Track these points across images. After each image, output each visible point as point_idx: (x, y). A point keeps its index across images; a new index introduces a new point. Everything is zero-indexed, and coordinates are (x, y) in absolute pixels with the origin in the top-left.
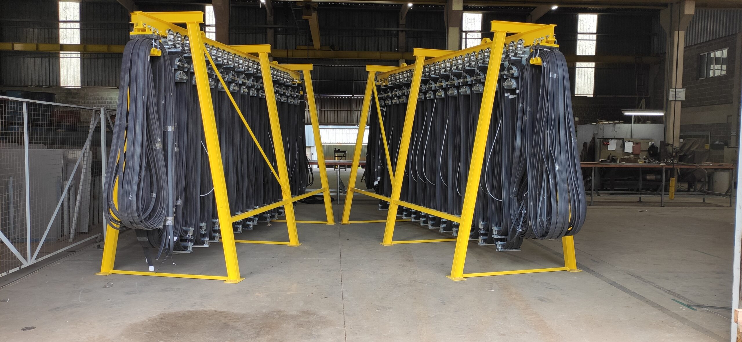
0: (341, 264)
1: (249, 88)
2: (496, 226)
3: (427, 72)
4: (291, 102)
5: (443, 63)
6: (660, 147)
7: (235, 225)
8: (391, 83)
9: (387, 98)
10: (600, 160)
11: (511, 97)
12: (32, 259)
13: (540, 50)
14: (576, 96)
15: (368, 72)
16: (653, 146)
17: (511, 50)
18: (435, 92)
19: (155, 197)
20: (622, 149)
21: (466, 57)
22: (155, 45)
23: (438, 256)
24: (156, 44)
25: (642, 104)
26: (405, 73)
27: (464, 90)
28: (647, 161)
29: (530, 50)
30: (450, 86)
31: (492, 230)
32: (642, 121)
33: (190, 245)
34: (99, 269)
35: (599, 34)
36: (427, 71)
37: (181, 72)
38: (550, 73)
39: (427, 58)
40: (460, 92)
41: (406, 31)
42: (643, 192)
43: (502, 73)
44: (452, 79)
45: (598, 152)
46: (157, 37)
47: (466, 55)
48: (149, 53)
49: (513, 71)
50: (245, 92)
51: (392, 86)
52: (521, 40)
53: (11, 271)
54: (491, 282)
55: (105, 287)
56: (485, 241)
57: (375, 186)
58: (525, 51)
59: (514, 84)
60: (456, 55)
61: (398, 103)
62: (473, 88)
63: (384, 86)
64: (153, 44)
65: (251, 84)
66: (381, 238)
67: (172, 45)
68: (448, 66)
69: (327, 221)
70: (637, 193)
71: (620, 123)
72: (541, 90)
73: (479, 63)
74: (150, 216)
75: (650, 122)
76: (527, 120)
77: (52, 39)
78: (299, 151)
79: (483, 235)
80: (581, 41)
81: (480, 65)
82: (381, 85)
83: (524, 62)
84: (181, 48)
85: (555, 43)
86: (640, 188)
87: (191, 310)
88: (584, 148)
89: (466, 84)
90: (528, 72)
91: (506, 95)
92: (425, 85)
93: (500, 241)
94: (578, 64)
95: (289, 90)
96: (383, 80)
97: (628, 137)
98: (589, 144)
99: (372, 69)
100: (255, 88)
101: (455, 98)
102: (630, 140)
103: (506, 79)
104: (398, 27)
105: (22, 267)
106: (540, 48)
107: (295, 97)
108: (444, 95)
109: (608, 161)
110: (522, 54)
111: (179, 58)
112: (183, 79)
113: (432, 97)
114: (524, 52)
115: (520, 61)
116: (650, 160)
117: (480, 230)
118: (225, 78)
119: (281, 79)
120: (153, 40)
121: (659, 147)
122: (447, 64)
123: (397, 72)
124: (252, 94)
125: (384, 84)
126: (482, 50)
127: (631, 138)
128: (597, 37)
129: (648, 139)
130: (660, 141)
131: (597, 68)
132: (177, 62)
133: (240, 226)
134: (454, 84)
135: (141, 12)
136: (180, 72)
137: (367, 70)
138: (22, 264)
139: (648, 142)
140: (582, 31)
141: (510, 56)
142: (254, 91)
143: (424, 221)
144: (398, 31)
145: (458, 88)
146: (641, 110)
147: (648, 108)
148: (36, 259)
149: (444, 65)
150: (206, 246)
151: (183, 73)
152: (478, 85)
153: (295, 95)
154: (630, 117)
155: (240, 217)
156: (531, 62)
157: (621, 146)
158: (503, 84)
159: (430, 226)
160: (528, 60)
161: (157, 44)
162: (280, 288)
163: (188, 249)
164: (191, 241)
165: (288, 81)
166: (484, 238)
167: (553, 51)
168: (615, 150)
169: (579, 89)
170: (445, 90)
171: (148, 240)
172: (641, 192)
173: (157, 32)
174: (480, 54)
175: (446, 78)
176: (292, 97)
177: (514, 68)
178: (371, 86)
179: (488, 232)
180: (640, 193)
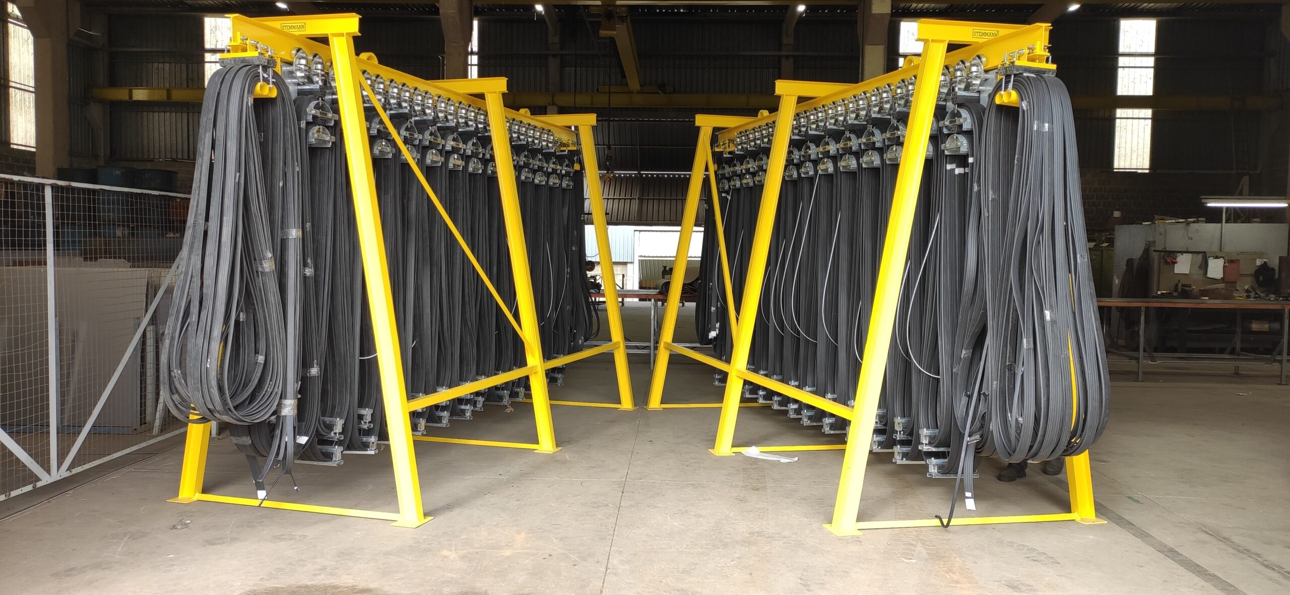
0: (623, 492)
1: (466, 158)
2: (928, 428)
3: (804, 126)
4: (554, 183)
5: (831, 108)
6: (1280, 268)
7: (414, 416)
8: (740, 147)
9: (732, 176)
10: (1159, 293)
11: (958, 171)
12: (60, 469)
13: (1015, 75)
14: (1115, 170)
15: (698, 128)
16: (1264, 266)
17: (959, 79)
18: (816, 163)
19: (263, 362)
20: (1202, 272)
21: (874, 95)
22: (263, 77)
23: (816, 480)
24: (266, 76)
25: (1243, 185)
26: (765, 129)
27: (869, 158)
28: (1252, 294)
29: (996, 77)
30: (844, 152)
31: (918, 436)
32: (1243, 218)
33: (337, 451)
34: (176, 492)
35: (1160, 57)
36: (802, 124)
37: (321, 127)
38: (1036, 122)
39: (801, 100)
40: (860, 162)
41: (794, 57)
42: (1244, 355)
43: (941, 124)
44: (846, 137)
45: (1155, 278)
46: (268, 62)
47: (874, 91)
48: (251, 90)
49: (961, 120)
50: (458, 166)
51: (742, 153)
52: (979, 57)
53: (14, 494)
54: (914, 542)
55: (174, 527)
56: (905, 455)
57: (711, 339)
58: (986, 80)
59: (963, 145)
60: (854, 93)
61: (751, 184)
62: (885, 155)
63: (730, 153)
64: (259, 76)
65: (470, 151)
66: (711, 440)
67: (303, 77)
68: (840, 112)
69: (620, 404)
70: (1232, 357)
71: (1198, 222)
72: (1016, 156)
73: (896, 105)
74: (252, 397)
75: (1258, 220)
76: (988, 217)
77: (192, 80)
78: (572, 273)
79: (903, 443)
80: (1125, 69)
81: (898, 110)
82: (723, 152)
83: (984, 101)
84: (320, 83)
85: (1047, 61)
86: (1238, 347)
87: (310, 583)
88: (1127, 270)
89: (872, 146)
90: (992, 122)
91: (949, 167)
92: (800, 150)
93: (936, 458)
94: (1119, 112)
95: (551, 162)
96: (727, 142)
97: (1215, 248)
98: (1137, 261)
99: (706, 123)
100: (479, 159)
101: (852, 175)
102: (1219, 255)
103: (949, 135)
104: (780, 50)
105: (39, 484)
106: (1015, 72)
107: (563, 176)
108: (832, 169)
109: (1175, 294)
110: (981, 85)
111: (316, 102)
112: (325, 142)
113: (811, 173)
114: (984, 82)
115: (978, 100)
116: (1259, 293)
117: (897, 433)
118: (416, 139)
119: (536, 141)
120: (261, 67)
121: (1277, 269)
122: (839, 108)
123: (751, 126)
124: (472, 169)
125: (728, 150)
126: (903, 81)
127: (1221, 251)
128: (1156, 61)
129: (1255, 253)
130: (1280, 257)
131: (1155, 120)
132: (312, 110)
133: (445, 414)
134: (851, 148)
135: (238, 15)
136: (319, 127)
137: (697, 124)
138: (39, 480)
139: (1256, 259)
140: (1127, 51)
141: (957, 89)
142: (477, 163)
143: (795, 410)
144: (780, 57)
145: (858, 155)
146: (1240, 197)
147: (1256, 193)
148: (69, 469)
149: (834, 111)
150: (371, 452)
151: (323, 129)
152: (894, 149)
153: (564, 172)
154: (1219, 210)
155: (423, 402)
156: (998, 101)
157: (1200, 267)
158: (943, 146)
159: (805, 420)
160: (992, 96)
161: (269, 75)
162: (492, 541)
163: (334, 459)
164: (340, 443)
165: (550, 145)
166: (906, 449)
167: (1042, 77)
168: (1188, 272)
169: (1122, 158)
170: (835, 159)
171: (250, 442)
172: (1238, 355)
173: (269, 53)
174: (899, 87)
175: (837, 136)
176: (558, 175)
177: (964, 113)
178: (703, 154)
179: (911, 439)
180: (1235, 357)
